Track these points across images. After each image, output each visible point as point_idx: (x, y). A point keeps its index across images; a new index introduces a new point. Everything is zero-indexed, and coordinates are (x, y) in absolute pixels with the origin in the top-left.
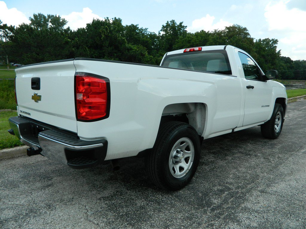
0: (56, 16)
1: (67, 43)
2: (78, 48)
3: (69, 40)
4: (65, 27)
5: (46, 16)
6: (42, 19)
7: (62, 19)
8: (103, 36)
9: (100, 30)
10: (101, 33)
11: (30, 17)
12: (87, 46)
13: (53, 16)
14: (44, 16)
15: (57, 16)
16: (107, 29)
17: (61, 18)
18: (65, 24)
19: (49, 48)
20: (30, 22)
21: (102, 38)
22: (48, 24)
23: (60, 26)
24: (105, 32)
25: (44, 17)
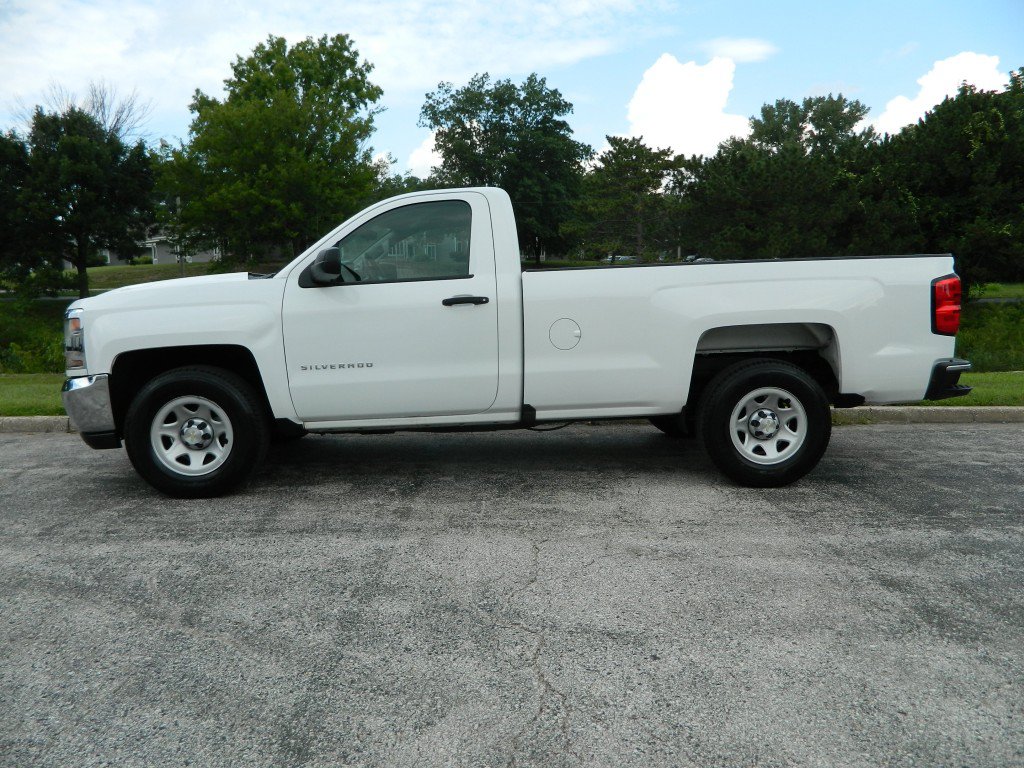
0: (830, 97)
1: (843, 184)
2: (877, 197)
3: (851, 175)
4: (858, 128)
5: (800, 103)
6: (786, 117)
7: (851, 104)
8: (976, 146)
9: (968, 129)
10: (970, 137)
11: (753, 118)
12: (912, 188)
13: (820, 100)
14: (793, 104)
15: (835, 98)
16: (995, 120)
17: (848, 102)
18: (857, 119)
19: (784, 208)
20: (751, 132)
21: (971, 155)
22: (801, 130)
23: (842, 129)
24: (985, 132)
25: (794, 108)
